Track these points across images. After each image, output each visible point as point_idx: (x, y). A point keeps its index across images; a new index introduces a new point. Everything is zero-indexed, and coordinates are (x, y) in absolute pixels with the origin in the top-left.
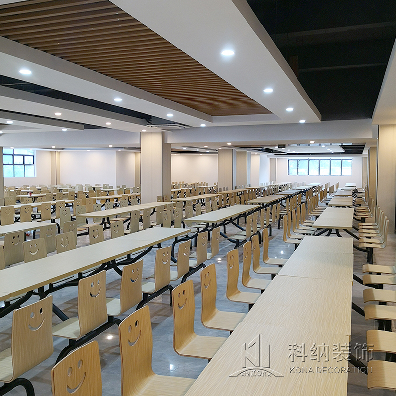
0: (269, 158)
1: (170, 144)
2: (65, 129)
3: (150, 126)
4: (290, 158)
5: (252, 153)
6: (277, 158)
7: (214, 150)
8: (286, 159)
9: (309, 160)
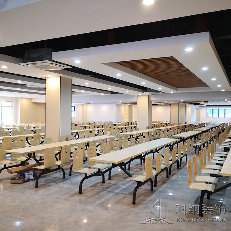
0: (196, 108)
1: (152, 101)
2: (103, 94)
3: (146, 93)
4: (208, 108)
5: (188, 105)
6: (200, 108)
7: (167, 103)
8: (205, 108)
9: (219, 109)
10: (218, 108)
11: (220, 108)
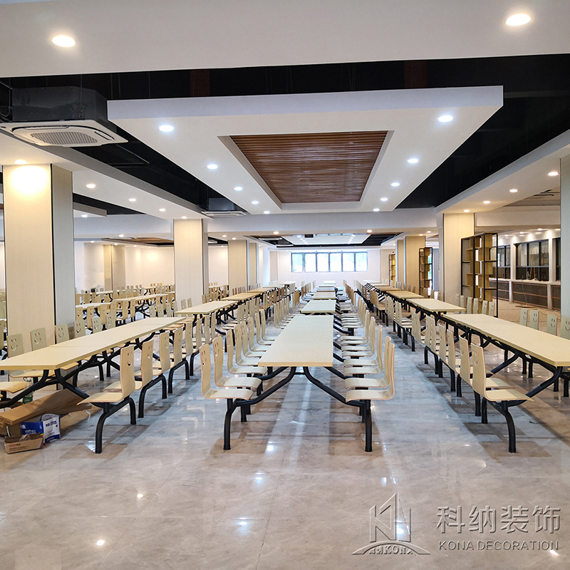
2: (85, 215)
3: (206, 213)
8: (289, 251)
9: (317, 253)
10: (314, 251)
11: (318, 251)
